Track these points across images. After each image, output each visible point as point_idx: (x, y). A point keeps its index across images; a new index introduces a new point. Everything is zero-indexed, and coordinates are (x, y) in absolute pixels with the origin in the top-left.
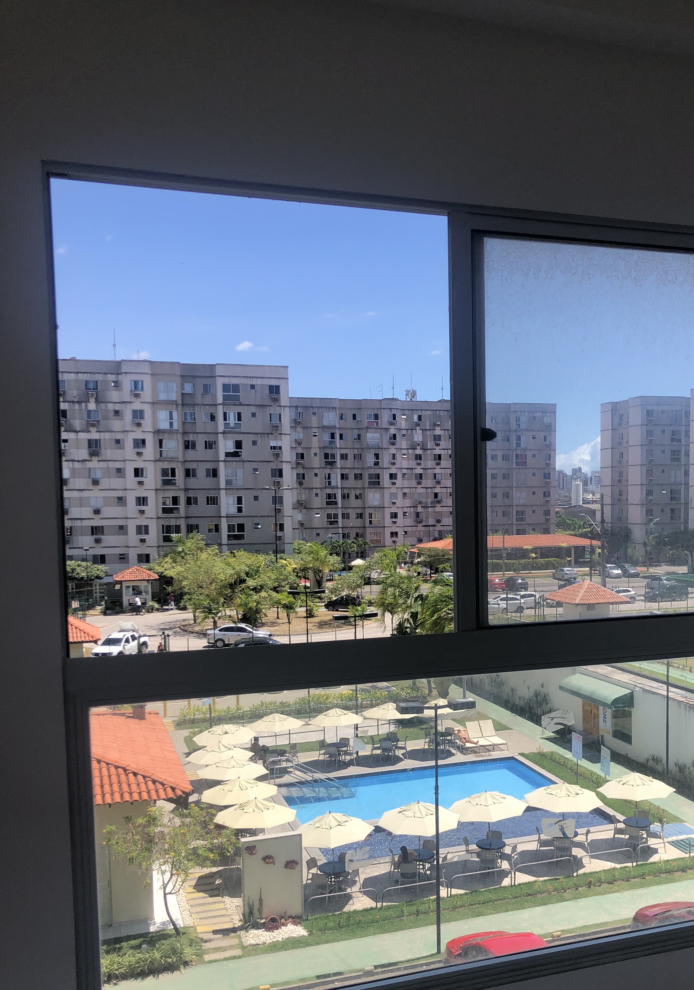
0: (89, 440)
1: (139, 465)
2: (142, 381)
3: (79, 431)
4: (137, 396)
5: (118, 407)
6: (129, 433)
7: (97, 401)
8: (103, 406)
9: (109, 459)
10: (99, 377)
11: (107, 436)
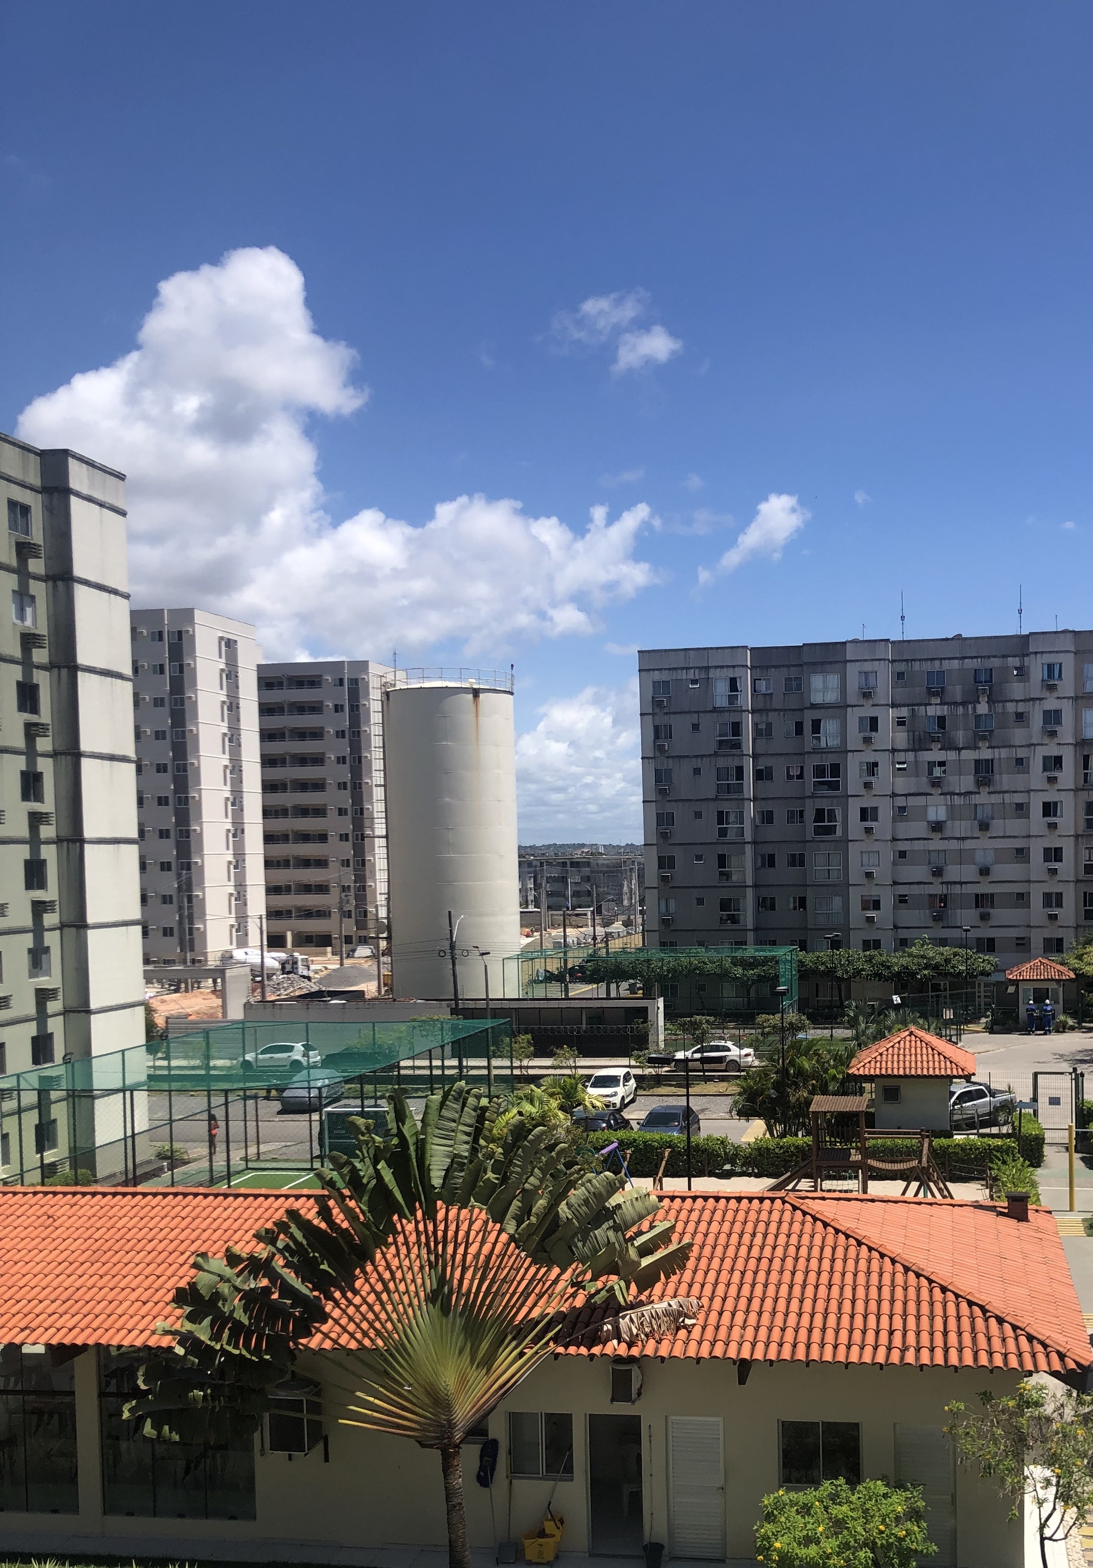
0: (976, 760)
1: (1050, 797)
2: (1061, 665)
3: (963, 748)
4: (1052, 688)
5: (1021, 708)
6: (1037, 747)
7: (991, 701)
8: (999, 707)
9: (1005, 788)
10: (995, 663)
11: (1004, 753)
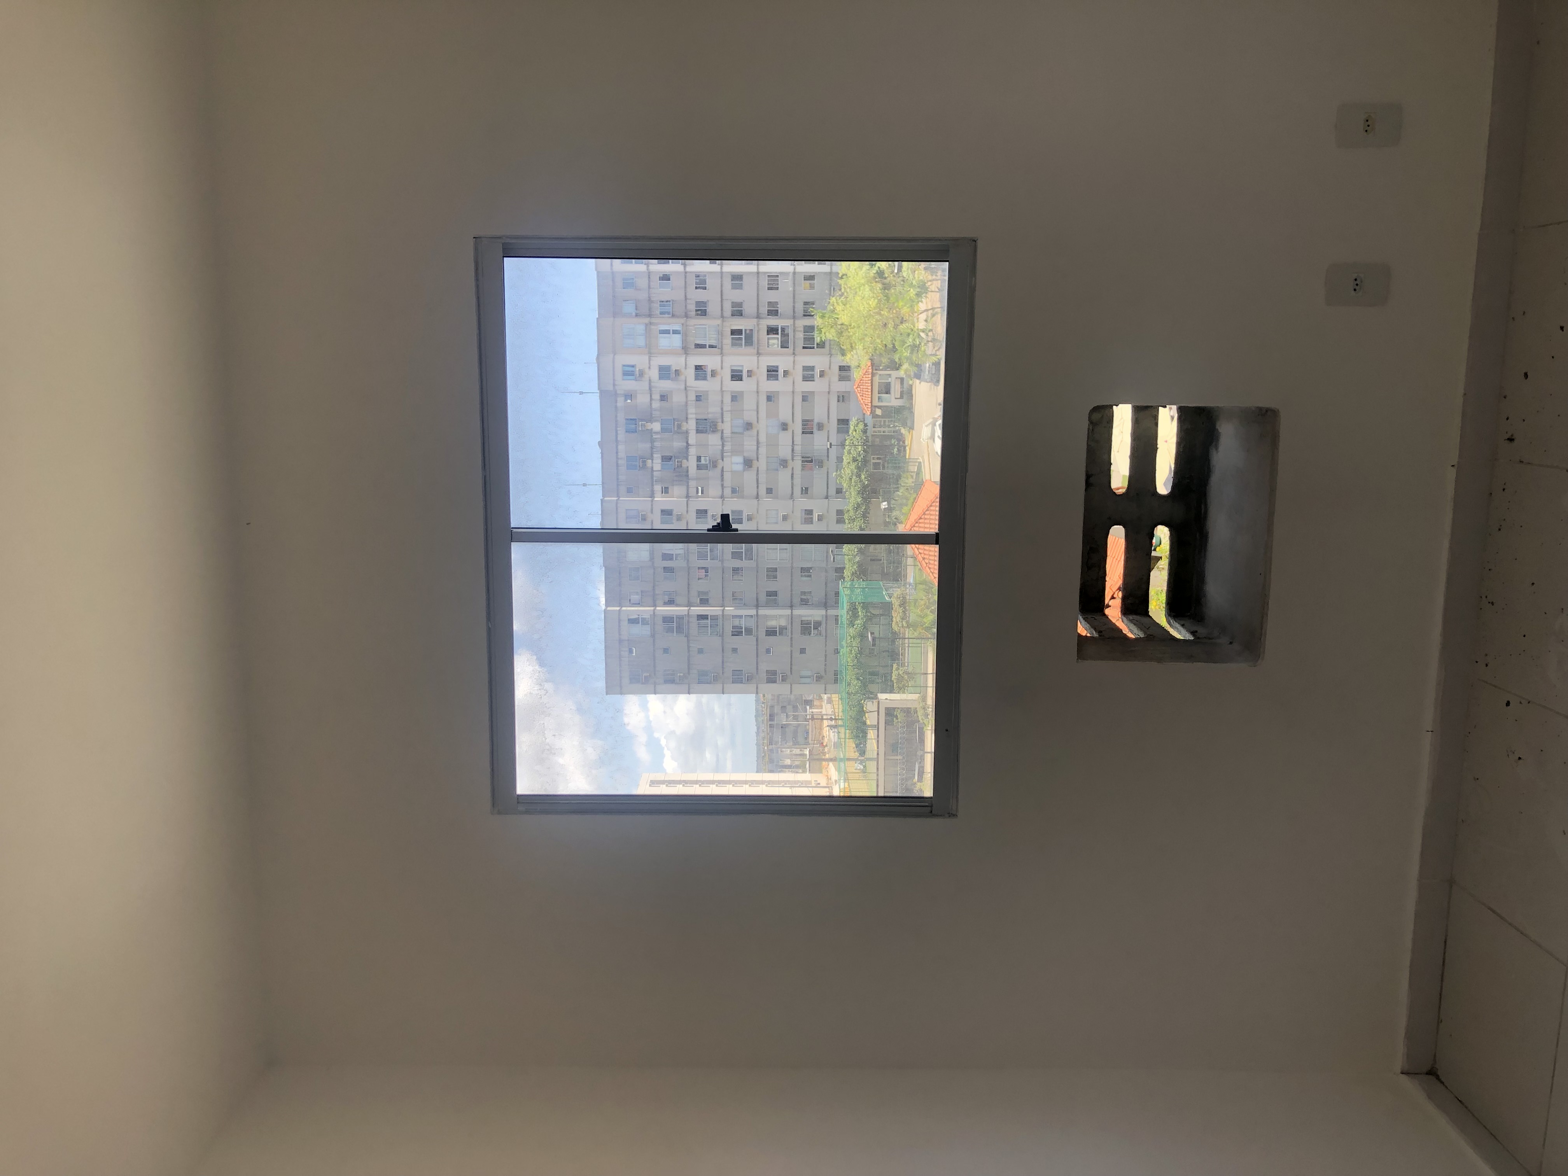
0: (697, 433)
1: (727, 375)
2: (624, 366)
3: (687, 443)
4: (642, 373)
5: (656, 397)
6: (688, 385)
7: (651, 420)
8: (656, 414)
9: (719, 410)
10: (621, 417)
11: (692, 410)
